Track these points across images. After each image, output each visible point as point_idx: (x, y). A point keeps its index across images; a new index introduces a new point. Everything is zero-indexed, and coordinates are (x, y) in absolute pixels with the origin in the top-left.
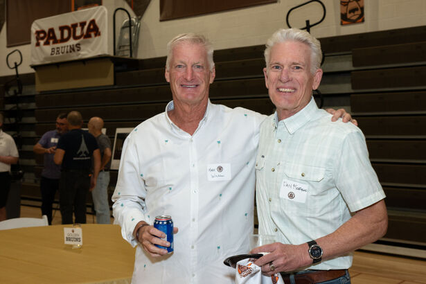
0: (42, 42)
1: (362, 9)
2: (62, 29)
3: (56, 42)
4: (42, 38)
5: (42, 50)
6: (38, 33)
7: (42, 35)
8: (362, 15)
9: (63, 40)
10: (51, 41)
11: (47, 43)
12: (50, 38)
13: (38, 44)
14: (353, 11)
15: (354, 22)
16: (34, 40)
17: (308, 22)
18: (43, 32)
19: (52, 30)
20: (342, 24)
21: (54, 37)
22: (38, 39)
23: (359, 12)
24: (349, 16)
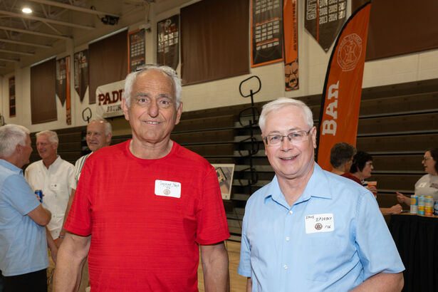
0: (102, 102)
1: (298, 80)
2: (114, 93)
3: (110, 102)
4: (102, 100)
5: (102, 109)
6: (100, 96)
7: (102, 97)
8: (297, 84)
9: (115, 101)
10: (108, 102)
11: (105, 103)
12: (107, 100)
13: (100, 104)
14: (293, 81)
15: (293, 89)
16: (97, 101)
17: (251, 91)
18: (103, 95)
19: (108, 94)
20: (286, 90)
21: (109, 99)
22: (100, 100)
23: (295, 82)
24: (290, 84)
